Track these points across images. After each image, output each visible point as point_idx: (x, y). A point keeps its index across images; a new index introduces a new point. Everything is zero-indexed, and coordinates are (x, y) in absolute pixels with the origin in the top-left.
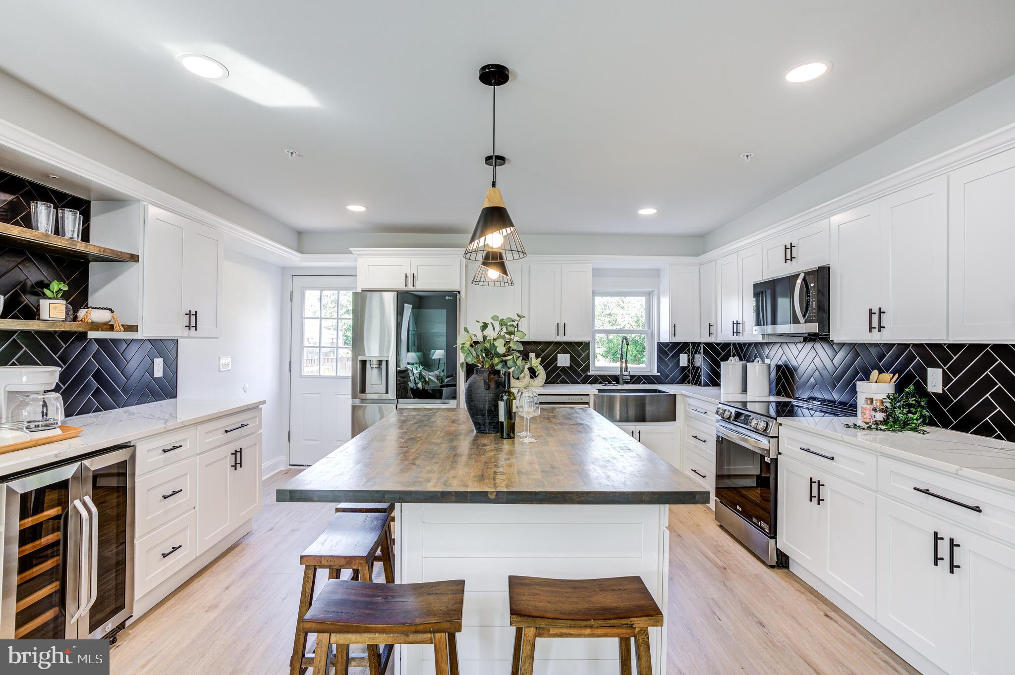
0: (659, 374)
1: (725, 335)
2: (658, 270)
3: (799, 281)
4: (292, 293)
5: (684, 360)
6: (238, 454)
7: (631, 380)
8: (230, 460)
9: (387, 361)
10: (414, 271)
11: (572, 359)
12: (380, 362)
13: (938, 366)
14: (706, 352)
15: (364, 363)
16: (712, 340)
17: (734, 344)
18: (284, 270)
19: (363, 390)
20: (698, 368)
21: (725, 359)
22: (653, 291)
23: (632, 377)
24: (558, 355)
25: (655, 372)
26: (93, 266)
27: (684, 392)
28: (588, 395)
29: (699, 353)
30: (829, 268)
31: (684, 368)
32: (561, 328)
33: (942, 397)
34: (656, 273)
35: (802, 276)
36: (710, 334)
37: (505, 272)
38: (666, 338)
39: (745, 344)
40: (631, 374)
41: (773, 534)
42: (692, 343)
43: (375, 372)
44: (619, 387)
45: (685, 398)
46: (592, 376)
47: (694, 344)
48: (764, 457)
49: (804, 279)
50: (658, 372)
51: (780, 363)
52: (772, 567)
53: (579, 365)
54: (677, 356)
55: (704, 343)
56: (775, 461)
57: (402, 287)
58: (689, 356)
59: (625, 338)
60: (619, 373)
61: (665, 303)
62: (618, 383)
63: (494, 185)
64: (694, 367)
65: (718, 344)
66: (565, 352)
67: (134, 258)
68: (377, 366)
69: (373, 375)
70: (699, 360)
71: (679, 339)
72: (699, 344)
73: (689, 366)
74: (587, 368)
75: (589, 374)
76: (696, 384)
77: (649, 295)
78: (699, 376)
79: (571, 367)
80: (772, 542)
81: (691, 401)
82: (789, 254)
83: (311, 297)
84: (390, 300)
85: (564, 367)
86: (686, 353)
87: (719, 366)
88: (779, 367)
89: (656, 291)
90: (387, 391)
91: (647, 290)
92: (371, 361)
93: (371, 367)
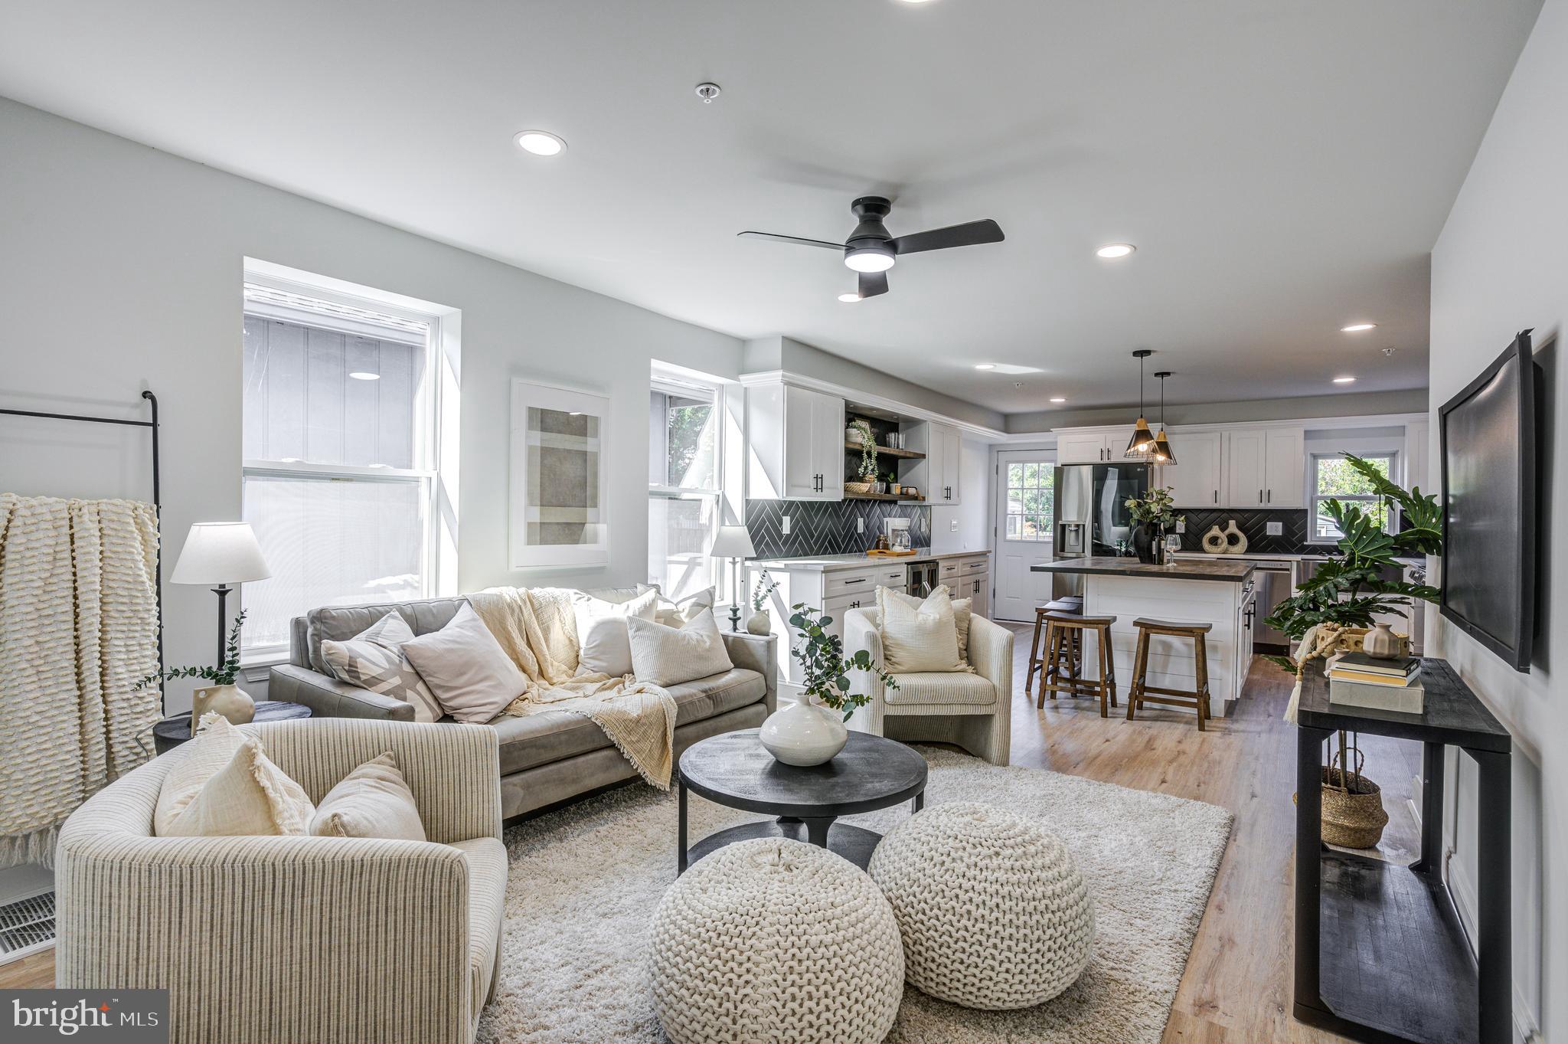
2: (1404, 427)
4: (997, 466)
6: (977, 582)
8: (972, 587)
9: (1084, 526)
10: (1109, 446)
11: (1285, 528)
12: (1078, 526)
15: (1063, 527)
18: (991, 446)
19: (1063, 549)
22: (1398, 451)
24: (1267, 523)
26: (900, 462)
28: (1290, 561)
32: (1264, 495)
34: (1401, 430)
37: (1169, 455)
43: (1073, 534)
46: (1309, 546)
53: (1294, 535)
57: (1098, 461)
61: (1406, 465)
66: (1276, 520)
67: (924, 456)
68: (1075, 530)
69: (1071, 538)
74: (1304, 538)
75: (1306, 543)
77: (1393, 455)
79: (1283, 536)
83: (1013, 471)
84: (1087, 473)
85: (1273, 535)
89: (1401, 451)
90: (1084, 550)
91: (1392, 450)
92: (1069, 525)
93: (1070, 531)
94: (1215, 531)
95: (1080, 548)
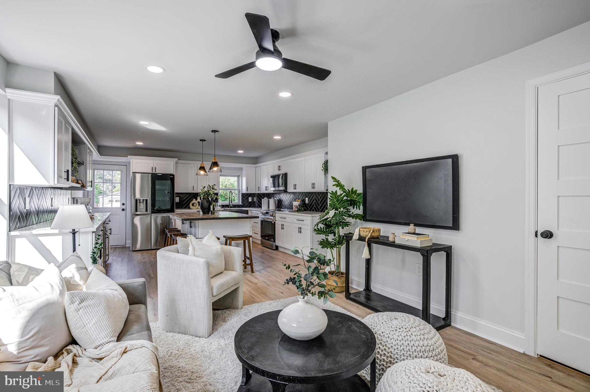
1: (263, 191)
2: (242, 168)
3: (281, 176)
5: (250, 199)
7: (233, 206)
10: (155, 166)
12: (144, 200)
13: (307, 197)
14: (257, 196)
16: (259, 192)
17: (266, 194)
20: (255, 202)
21: (263, 198)
22: (240, 175)
23: (233, 205)
25: (241, 204)
27: (251, 210)
29: (255, 197)
30: (287, 173)
31: (250, 202)
33: (308, 204)
34: (241, 169)
35: (281, 175)
36: (259, 190)
38: (244, 191)
39: (269, 194)
40: (233, 204)
41: (274, 242)
42: (253, 193)
44: (229, 209)
47: (253, 194)
48: (272, 222)
49: (282, 176)
51: (279, 199)
52: (274, 250)
54: (248, 198)
55: (257, 193)
56: (275, 222)
57: (151, 172)
59: (231, 192)
61: (244, 180)
62: (228, 207)
64: (254, 202)
65: (261, 194)
67: (83, 163)
68: (143, 202)
70: (255, 199)
71: (249, 192)
72: (255, 194)
73: (252, 201)
76: (254, 207)
77: (238, 176)
78: (255, 204)
80: (274, 243)
81: (253, 211)
82: (279, 168)
83: (98, 174)
86: (251, 197)
87: (261, 201)
88: (278, 200)
89: (241, 175)
90: (147, 211)
91: (238, 175)
92: (140, 200)
93: (140, 202)
94: (194, 201)
95: (145, 210)
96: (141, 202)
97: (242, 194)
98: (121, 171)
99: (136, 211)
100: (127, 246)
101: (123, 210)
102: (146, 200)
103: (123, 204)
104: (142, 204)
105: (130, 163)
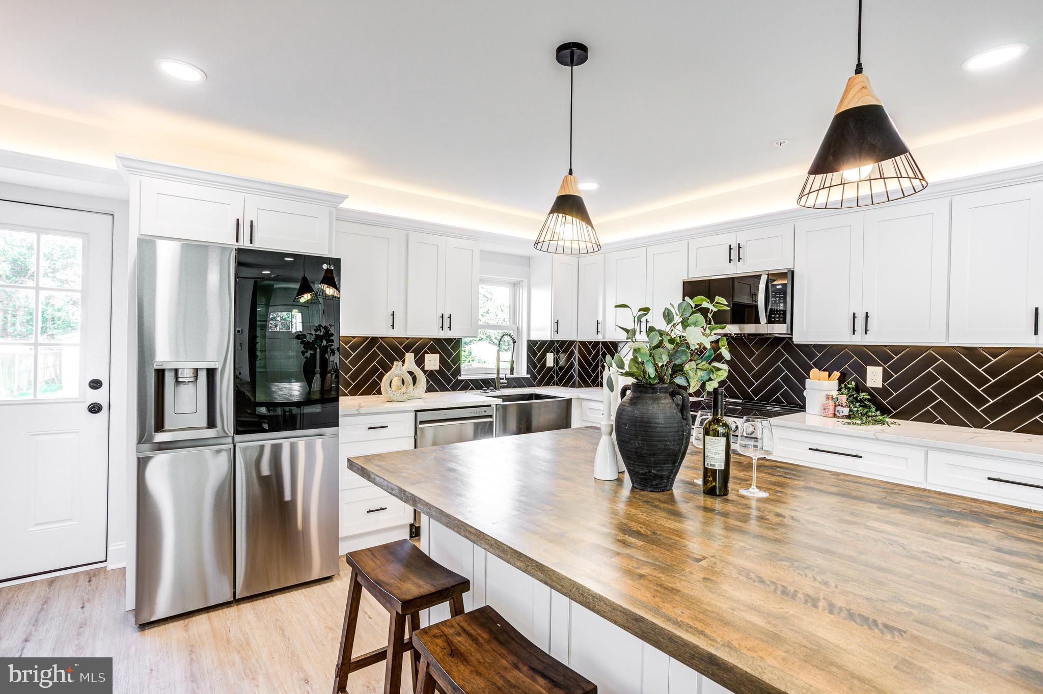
0: (529, 376)
3: (763, 281)
5: (550, 360)
9: (212, 370)
10: (249, 214)
11: (442, 361)
12: (197, 371)
13: (877, 365)
14: (585, 351)
20: (568, 368)
22: (520, 282)
24: (426, 355)
25: (524, 373)
27: (582, 396)
28: (490, 406)
29: (571, 352)
30: (793, 272)
31: (550, 369)
32: (446, 320)
33: (883, 392)
34: (528, 260)
36: (597, 332)
38: (543, 334)
43: (185, 389)
45: (584, 403)
46: (463, 380)
49: (769, 280)
50: (527, 374)
53: (449, 368)
54: (544, 356)
55: (579, 342)
58: (554, 355)
60: (495, 376)
61: (542, 296)
62: (495, 388)
63: (859, 69)
64: (560, 368)
66: (433, 350)
68: (192, 379)
71: (561, 336)
73: (554, 366)
74: (457, 372)
75: (460, 378)
77: (515, 285)
78: (571, 376)
79: (440, 371)
82: (735, 254)
85: (432, 371)
86: (552, 352)
89: (525, 282)
90: (211, 424)
91: (516, 279)
92: (176, 371)
93: (177, 382)
94: (396, 367)
95: (201, 419)
96: (187, 380)
97: (529, 341)
98: (84, 235)
99: (160, 426)
100: (111, 565)
101: (95, 409)
102: (211, 373)
103: (96, 384)
104: (187, 392)
105: (126, 202)
